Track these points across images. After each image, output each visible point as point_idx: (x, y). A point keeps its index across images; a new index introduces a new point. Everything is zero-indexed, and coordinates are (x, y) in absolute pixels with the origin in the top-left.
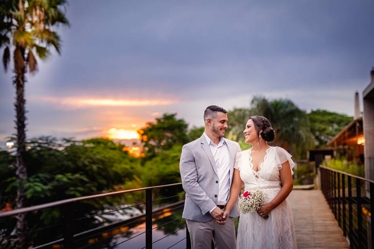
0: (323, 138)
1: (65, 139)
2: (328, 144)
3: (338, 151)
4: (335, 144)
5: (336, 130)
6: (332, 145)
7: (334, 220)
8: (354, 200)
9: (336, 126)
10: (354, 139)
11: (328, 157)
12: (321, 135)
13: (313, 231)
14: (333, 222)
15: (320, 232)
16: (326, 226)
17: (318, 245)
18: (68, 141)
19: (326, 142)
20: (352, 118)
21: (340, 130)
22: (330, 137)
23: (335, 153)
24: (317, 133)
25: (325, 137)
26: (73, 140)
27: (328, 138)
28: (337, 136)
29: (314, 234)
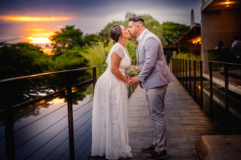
0: (170, 40)
2: (174, 44)
3: (180, 48)
4: (179, 43)
5: (179, 35)
6: (177, 44)
7: (186, 92)
8: (192, 79)
9: (178, 32)
10: (191, 40)
11: (174, 52)
12: (169, 39)
13: (174, 99)
14: (185, 93)
15: (178, 99)
16: (181, 95)
17: (179, 108)
19: (173, 43)
20: (189, 27)
21: (182, 35)
22: (175, 40)
23: (179, 50)
24: (167, 37)
25: (171, 40)
27: (173, 40)
28: (180, 39)
29: (175, 101)
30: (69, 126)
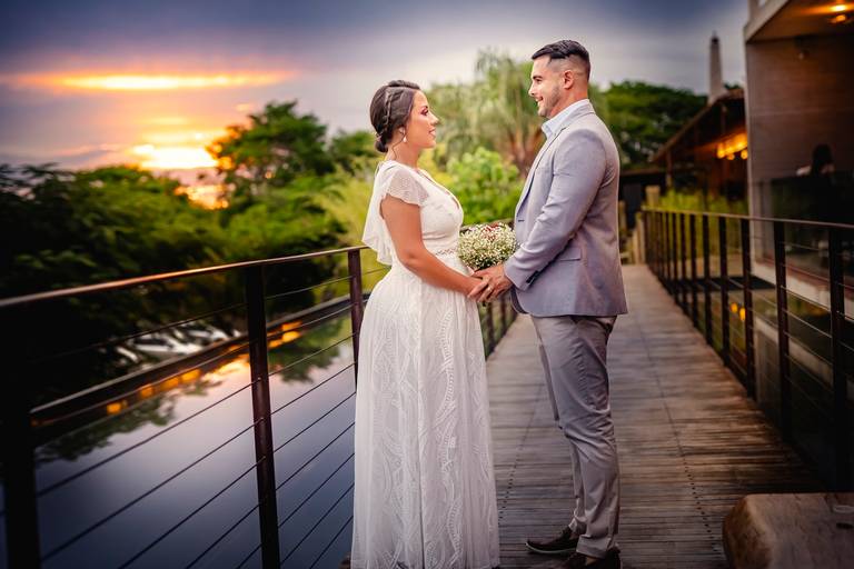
0: (637, 147)
1: (31, 169)
2: (650, 159)
3: (673, 173)
4: (669, 158)
5: (667, 127)
6: (661, 161)
7: (691, 331)
9: (666, 118)
10: (711, 146)
11: (652, 191)
12: (633, 141)
13: (650, 359)
14: (690, 335)
15: (665, 359)
16: (677, 345)
17: (668, 391)
18: (38, 172)
19: (646, 156)
20: (705, 98)
21: (678, 128)
22: (654, 145)
23: (669, 181)
24: (625, 136)
25: (642, 146)
26: (52, 169)
27: (649, 147)
28: (671, 142)
29: (653, 366)
30: (259, 466)
